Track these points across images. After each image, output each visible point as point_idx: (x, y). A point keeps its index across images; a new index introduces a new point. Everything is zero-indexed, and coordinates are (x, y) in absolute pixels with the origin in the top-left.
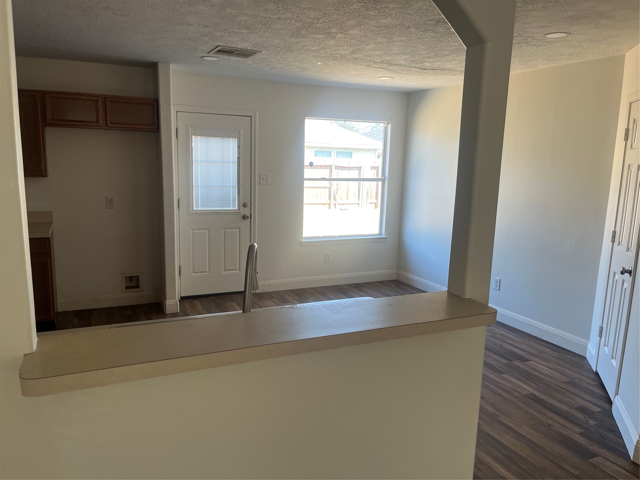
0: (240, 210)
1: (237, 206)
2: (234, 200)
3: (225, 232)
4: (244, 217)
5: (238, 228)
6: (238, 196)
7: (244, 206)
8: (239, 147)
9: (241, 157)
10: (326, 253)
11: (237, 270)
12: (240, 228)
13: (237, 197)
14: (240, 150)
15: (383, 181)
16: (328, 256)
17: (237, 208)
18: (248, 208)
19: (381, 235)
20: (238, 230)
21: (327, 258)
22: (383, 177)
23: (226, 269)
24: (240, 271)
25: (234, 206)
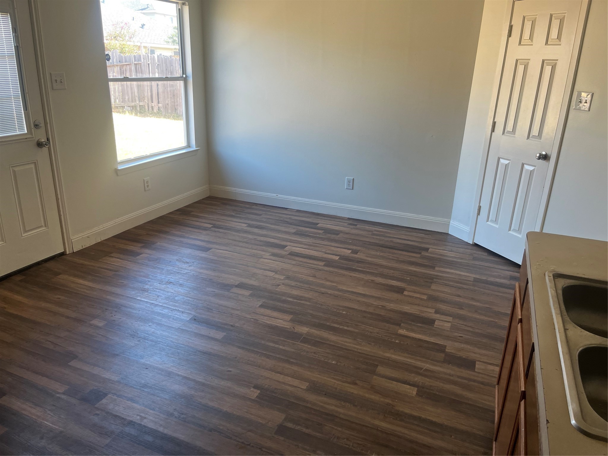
0: (31, 134)
1: (26, 129)
2: (19, 118)
3: (14, 172)
4: (40, 145)
5: (33, 163)
6: (26, 112)
7: (36, 126)
8: (15, 30)
9: (21, 46)
10: (145, 179)
11: (41, 226)
12: (35, 163)
13: (23, 113)
14: (18, 35)
15: (185, 80)
16: (147, 182)
17: (26, 132)
18: (42, 130)
19: (190, 147)
20: (33, 166)
21: (146, 185)
22: (184, 76)
23: (27, 230)
24: (46, 227)
25: (21, 128)
